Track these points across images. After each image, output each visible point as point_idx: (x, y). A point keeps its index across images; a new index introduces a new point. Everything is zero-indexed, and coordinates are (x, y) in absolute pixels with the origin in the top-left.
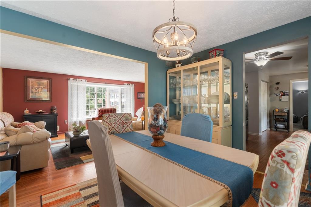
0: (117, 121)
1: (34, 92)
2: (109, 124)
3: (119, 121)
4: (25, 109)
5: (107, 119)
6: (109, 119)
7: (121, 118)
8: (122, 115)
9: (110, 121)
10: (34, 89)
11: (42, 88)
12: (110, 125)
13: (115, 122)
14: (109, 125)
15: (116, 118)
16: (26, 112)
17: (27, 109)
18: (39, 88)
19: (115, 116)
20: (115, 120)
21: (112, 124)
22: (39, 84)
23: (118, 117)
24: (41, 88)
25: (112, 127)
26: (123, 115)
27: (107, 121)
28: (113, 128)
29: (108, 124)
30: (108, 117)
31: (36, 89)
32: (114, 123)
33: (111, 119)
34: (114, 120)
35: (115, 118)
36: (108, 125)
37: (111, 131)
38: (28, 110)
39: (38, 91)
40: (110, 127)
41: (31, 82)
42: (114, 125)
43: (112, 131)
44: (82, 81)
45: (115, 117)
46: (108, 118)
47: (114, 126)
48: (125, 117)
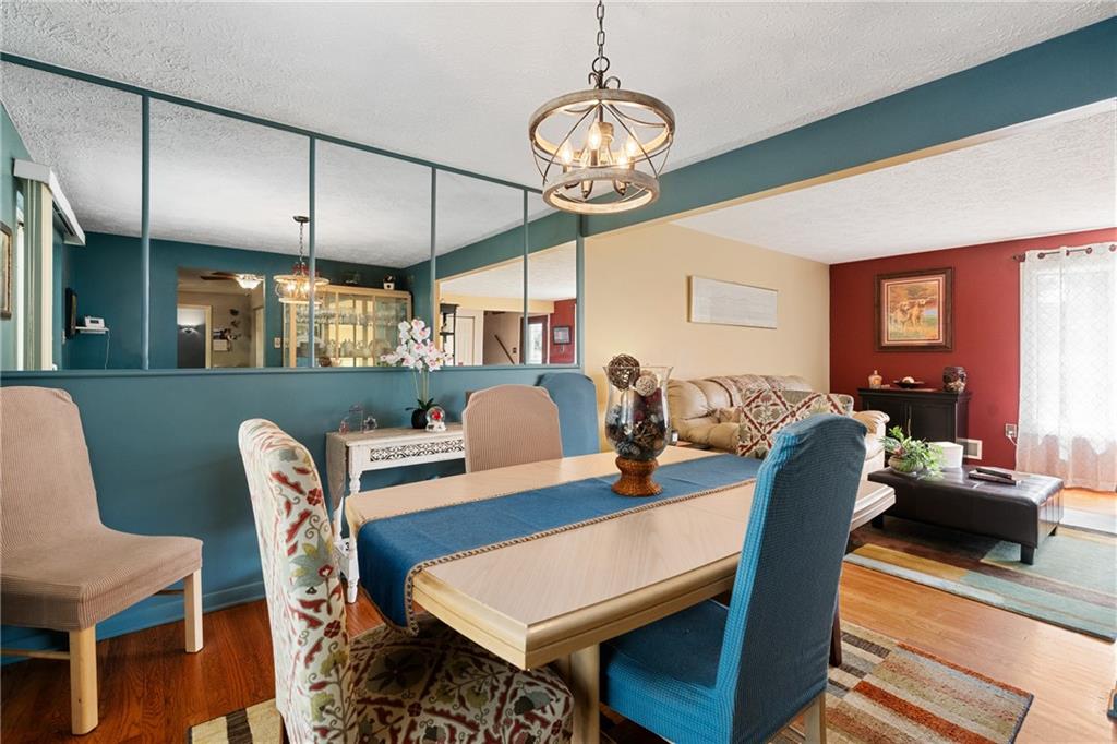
0: (781, 417)
1: (899, 320)
2: (753, 424)
3: (788, 420)
4: (872, 373)
5: (749, 405)
6: (756, 407)
7: (795, 409)
8: (803, 402)
9: (758, 415)
10: (898, 311)
11: (923, 306)
12: (756, 427)
13: (772, 420)
14: (752, 427)
15: (778, 407)
16: (875, 380)
17: (876, 372)
18: (912, 306)
19: (778, 401)
20: (775, 414)
21: (761, 425)
22: (913, 294)
23: (785, 405)
24: (920, 306)
25: (760, 435)
26: (807, 400)
27: (748, 413)
28: (764, 438)
29: (751, 421)
30: (753, 401)
31: (903, 311)
32: (770, 424)
33: (763, 408)
34: (769, 413)
35: (774, 407)
36: (750, 424)
37: (754, 448)
38: (879, 374)
39: (911, 315)
40: (754, 431)
41: (893, 290)
42: (768, 429)
43: (758, 446)
44: (1089, 251)
45: (775, 404)
46: (753, 405)
47: (770, 432)
48: (811, 408)
